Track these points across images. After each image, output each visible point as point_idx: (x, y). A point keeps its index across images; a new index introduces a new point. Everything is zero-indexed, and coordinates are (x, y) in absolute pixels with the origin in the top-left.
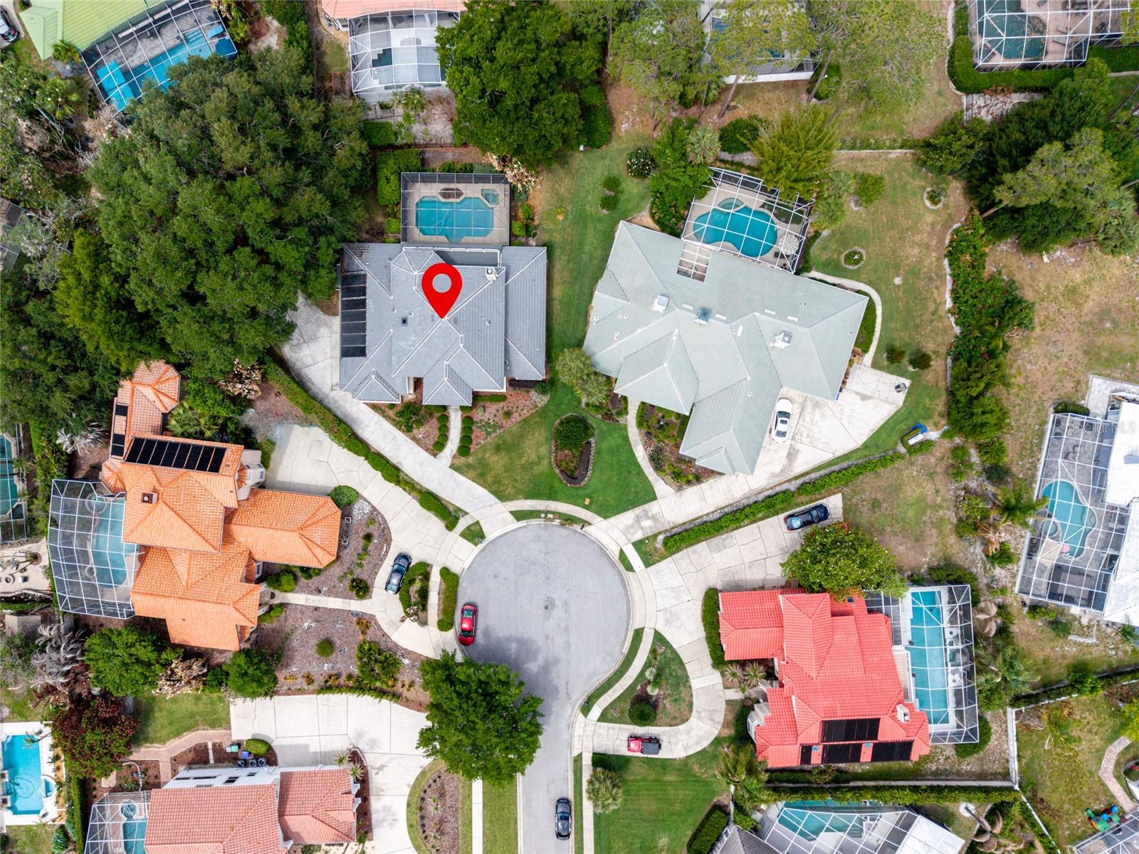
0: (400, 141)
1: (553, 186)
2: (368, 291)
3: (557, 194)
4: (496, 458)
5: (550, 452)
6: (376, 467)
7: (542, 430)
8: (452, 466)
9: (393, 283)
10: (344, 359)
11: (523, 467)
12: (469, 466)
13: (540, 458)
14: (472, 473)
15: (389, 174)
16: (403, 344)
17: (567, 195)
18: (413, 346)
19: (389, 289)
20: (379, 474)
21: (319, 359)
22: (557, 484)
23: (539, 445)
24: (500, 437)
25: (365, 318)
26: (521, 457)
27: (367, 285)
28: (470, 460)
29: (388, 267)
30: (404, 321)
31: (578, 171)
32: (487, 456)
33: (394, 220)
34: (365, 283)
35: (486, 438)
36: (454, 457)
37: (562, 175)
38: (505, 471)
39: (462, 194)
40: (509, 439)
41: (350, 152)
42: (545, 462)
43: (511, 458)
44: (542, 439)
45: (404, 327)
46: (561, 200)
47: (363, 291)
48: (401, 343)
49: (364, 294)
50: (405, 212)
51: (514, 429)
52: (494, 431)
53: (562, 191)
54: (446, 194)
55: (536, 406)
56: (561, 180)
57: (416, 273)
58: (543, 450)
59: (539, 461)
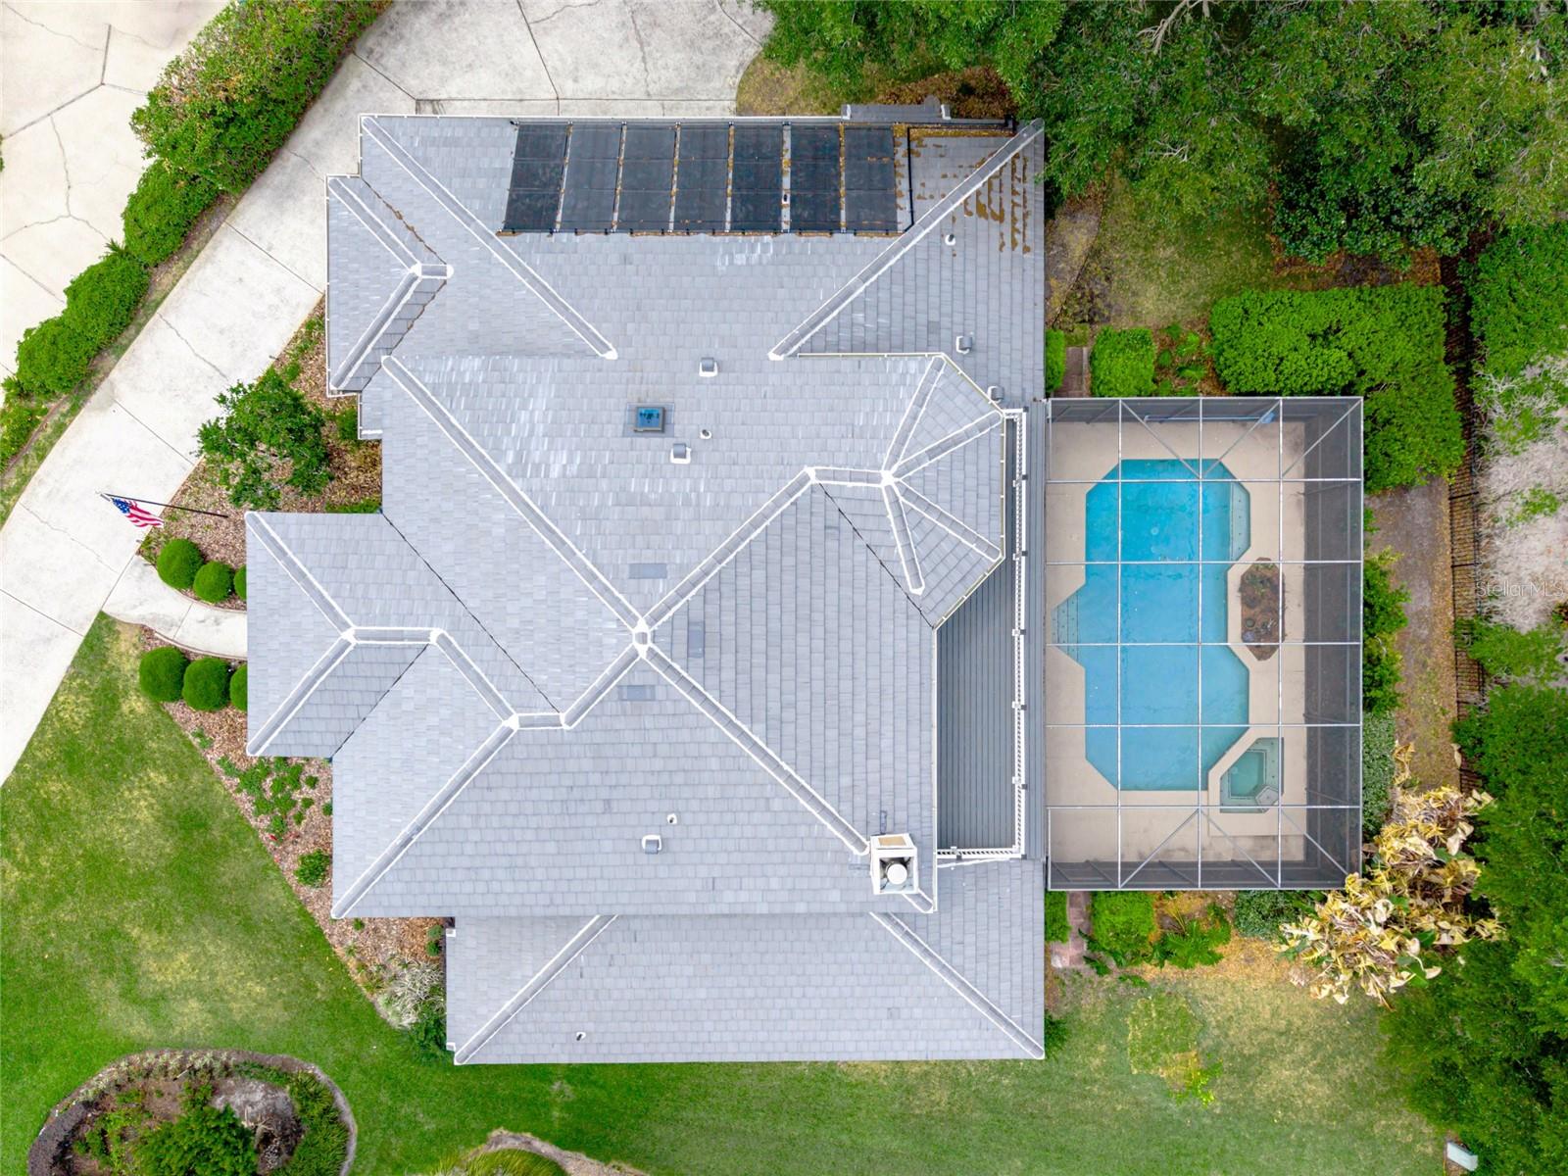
0: (1492, 386)
1: (1300, 1036)
2: (815, 243)
3: (1268, 1052)
4: (145, 815)
5: (186, 1047)
6: (86, 289)
7: (276, 1012)
8: (104, 625)
9: (846, 364)
10: (512, 135)
11: (115, 932)
12: (108, 698)
13: (156, 1003)
14: (77, 713)
15: (1350, 340)
16: (537, 410)
17: (1264, 1089)
18: (519, 469)
19: (819, 344)
20: (55, 306)
21: (548, 44)
22: (51, 1076)
23: (214, 997)
24: (240, 830)
25: (686, 227)
26: (156, 922)
27: (843, 239)
28: (136, 705)
29: (929, 337)
30: (651, 419)
31: (1363, 1134)
32: (158, 778)
33: (1148, 369)
34: (855, 228)
35: (230, 769)
36: (147, 632)
37: (1343, 1071)
38: (90, 857)
39: (1262, 654)
40: (231, 870)
41: (1513, 107)
42: (139, 1027)
43: (146, 879)
44: (238, 1009)
45: (619, 416)
46: (1246, 1068)
47: (816, 219)
48: (539, 404)
49: (799, 226)
50: (1186, 413)
51: (273, 893)
52: (262, 807)
53: (1282, 1074)
54: (1261, 586)
55: (377, 986)
56: (1325, 1067)
57: (888, 478)
58: (191, 1015)
59: (138, 1001)
